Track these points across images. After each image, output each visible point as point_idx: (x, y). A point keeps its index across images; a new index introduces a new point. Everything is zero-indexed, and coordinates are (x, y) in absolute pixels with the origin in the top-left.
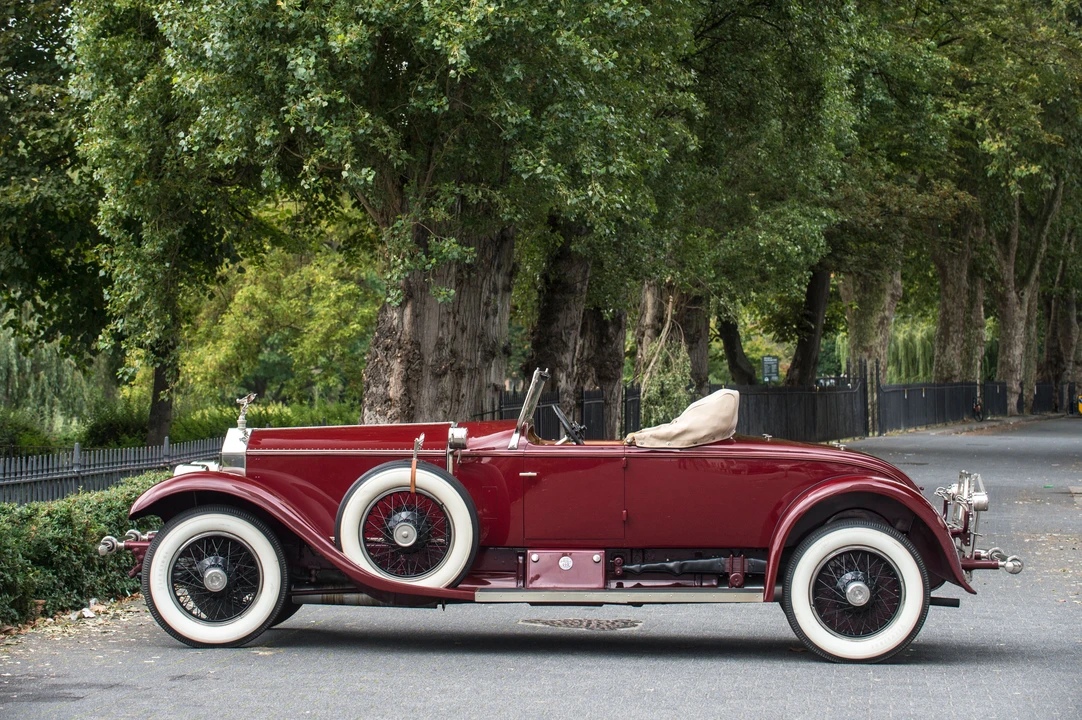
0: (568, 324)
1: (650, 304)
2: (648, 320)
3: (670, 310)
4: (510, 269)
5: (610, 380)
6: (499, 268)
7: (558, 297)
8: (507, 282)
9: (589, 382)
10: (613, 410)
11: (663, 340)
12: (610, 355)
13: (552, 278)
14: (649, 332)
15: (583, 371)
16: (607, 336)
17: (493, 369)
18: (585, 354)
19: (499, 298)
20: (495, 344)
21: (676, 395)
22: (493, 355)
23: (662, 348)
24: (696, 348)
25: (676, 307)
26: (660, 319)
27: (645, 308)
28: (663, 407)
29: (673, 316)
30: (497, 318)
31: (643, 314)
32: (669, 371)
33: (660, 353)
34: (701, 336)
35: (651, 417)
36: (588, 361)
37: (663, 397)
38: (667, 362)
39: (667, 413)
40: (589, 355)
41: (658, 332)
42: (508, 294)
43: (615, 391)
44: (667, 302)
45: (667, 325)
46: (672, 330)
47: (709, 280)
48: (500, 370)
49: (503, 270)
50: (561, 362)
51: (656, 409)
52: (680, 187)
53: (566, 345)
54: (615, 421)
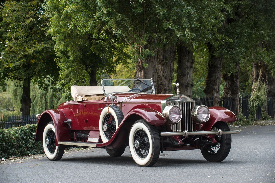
0: (216, 77)
1: (254, 72)
2: (254, 77)
3: (260, 74)
4: (192, 61)
5: (235, 94)
6: (188, 61)
7: (212, 69)
8: (191, 65)
9: (229, 95)
10: (237, 103)
11: (258, 82)
12: (235, 86)
13: (210, 64)
14: (255, 80)
15: (227, 92)
16: (234, 81)
17: (188, 91)
18: (227, 86)
19: (189, 70)
20: (188, 84)
21: (261, 98)
22: (188, 87)
23: (258, 85)
24: (273, 85)
25: (262, 72)
26: (257, 76)
27: (253, 74)
28: (258, 102)
29: (261, 75)
30: (189, 76)
31: (253, 76)
32: (260, 91)
33: (257, 86)
34: (274, 81)
35: (254, 105)
36: (228, 88)
37: (257, 99)
38: (259, 89)
39: (258, 104)
40: (228, 87)
41: (257, 80)
42: (191, 69)
43: (237, 97)
44: (260, 71)
45: (259, 78)
46: (261, 79)
47: (271, 64)
48: (191, 91)
49: (190, 62)
50: (215, 88)
51: (255, 103)
52: (246, 35)
53: (216, 84)
54: (238, 106)
